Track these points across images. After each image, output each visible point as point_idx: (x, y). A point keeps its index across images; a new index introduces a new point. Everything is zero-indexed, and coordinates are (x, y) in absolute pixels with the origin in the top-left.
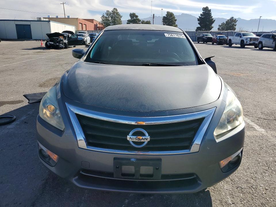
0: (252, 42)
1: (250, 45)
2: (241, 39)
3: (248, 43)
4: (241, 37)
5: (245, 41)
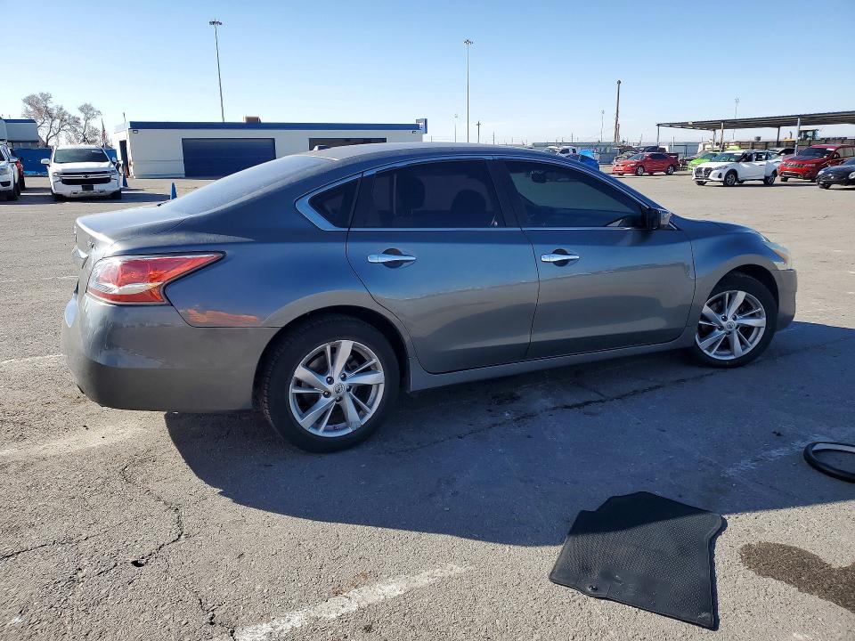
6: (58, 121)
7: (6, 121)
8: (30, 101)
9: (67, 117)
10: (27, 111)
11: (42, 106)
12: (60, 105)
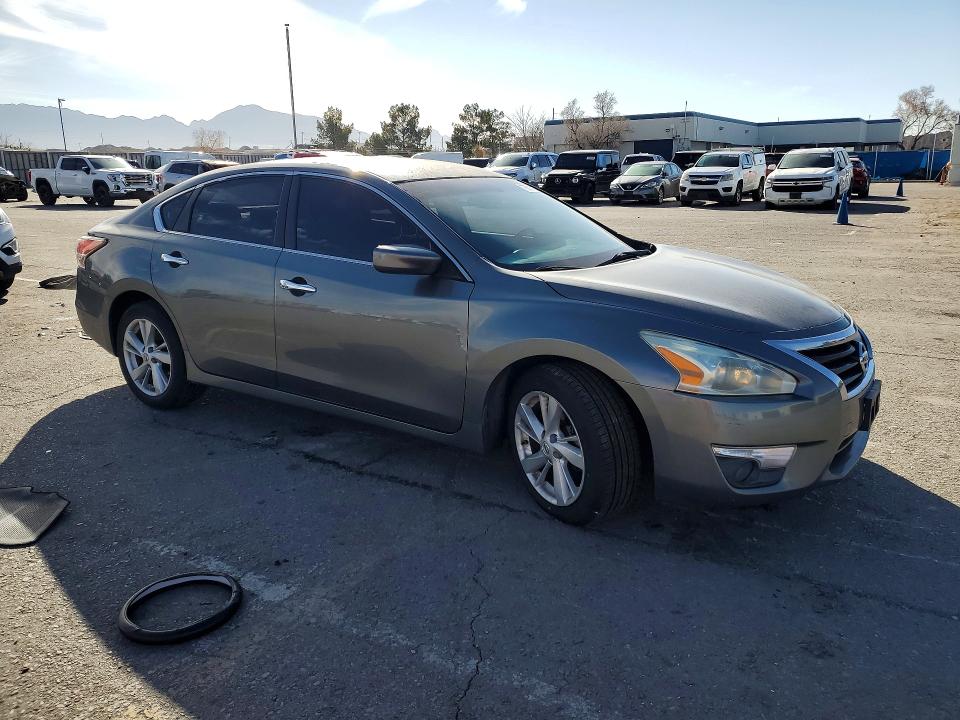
0: (133, 188)
1: (130, 196)
2: (91, 178)
3: (123, 192)
4: (88, 171)
5: (112, 186)
6: (934, 117)
7: (869, 122)
8: (908, 98)
9: (945, 112)
10: (900, 109)
11: (918, 102)
12: (941, 98)
